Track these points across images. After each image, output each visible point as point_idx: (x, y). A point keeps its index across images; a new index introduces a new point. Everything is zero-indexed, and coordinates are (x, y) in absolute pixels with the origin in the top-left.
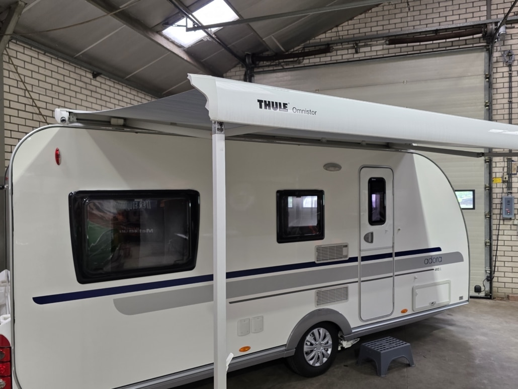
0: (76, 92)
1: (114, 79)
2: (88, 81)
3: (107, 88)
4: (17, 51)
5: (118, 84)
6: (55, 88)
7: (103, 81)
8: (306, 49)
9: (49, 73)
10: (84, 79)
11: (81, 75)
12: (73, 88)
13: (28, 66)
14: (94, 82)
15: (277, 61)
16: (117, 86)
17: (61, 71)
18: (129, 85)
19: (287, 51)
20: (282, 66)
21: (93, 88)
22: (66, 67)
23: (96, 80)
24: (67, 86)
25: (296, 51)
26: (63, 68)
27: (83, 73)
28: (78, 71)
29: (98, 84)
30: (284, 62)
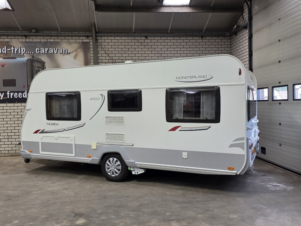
0: (135, 48)
2: (143, 41)
3: (156, 41)
4: (105, 40)
6: (123, 49)
9: (120, 44)
10: (139, 41)
11: (138, 40)
12: (133, 47)
13: (109, 44)
14: (146, 41)
16: (162, 38)
17: (126, 41)
21: (147, 44)
22: (129, 38)
23: (148, 39)
24: (130, 47)
26: (128, 39)
27: (140, 38)
28: (136, 38)
29: (149, 41)
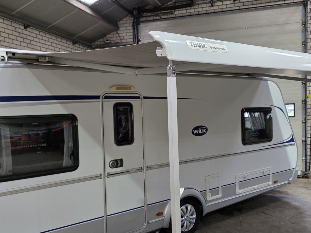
0: (13, 39)
1: (39, 29)
3: (35, 35)
5: (42, 32)
7: (31, 31)
8: (176, 3)
11: (16, 27)
12: (10, 36)
14: (25, 32)
15: (156, 13)
16: (41, 34)
18: (50, 33)
19: (163, 5)
20: (159, 16)
21: (25, 36)
23: (26, 30)
24: (6, 36)
25: (169, 5)
26: (4, 23)
27: (17, 26)
28: (14, 24)
29: (28, 33)
30: (161, 13)
